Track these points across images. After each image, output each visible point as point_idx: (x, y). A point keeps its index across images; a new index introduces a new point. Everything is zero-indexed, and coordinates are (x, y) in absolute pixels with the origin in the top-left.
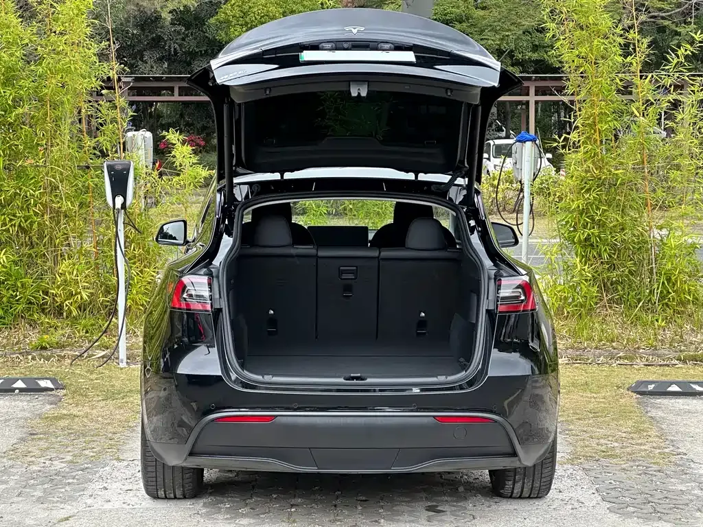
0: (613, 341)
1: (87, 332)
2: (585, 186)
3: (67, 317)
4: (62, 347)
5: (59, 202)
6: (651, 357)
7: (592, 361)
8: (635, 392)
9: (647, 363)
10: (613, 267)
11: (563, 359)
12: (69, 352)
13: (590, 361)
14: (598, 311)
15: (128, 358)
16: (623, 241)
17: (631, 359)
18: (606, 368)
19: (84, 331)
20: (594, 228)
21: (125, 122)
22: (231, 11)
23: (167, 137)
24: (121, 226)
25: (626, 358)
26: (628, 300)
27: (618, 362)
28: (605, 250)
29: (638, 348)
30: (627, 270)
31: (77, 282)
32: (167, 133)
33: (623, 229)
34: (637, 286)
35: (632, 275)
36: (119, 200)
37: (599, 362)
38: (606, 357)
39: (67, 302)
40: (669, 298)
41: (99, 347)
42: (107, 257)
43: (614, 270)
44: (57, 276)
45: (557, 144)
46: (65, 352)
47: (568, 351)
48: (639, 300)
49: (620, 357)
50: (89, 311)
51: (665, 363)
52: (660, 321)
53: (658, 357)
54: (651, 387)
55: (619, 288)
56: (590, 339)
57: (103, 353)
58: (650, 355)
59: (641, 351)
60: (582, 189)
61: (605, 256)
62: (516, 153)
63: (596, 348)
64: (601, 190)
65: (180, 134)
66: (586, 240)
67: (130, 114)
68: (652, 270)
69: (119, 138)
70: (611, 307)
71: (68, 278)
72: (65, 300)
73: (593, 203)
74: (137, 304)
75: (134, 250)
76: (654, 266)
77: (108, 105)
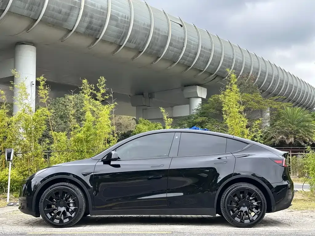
77: (112, 136)
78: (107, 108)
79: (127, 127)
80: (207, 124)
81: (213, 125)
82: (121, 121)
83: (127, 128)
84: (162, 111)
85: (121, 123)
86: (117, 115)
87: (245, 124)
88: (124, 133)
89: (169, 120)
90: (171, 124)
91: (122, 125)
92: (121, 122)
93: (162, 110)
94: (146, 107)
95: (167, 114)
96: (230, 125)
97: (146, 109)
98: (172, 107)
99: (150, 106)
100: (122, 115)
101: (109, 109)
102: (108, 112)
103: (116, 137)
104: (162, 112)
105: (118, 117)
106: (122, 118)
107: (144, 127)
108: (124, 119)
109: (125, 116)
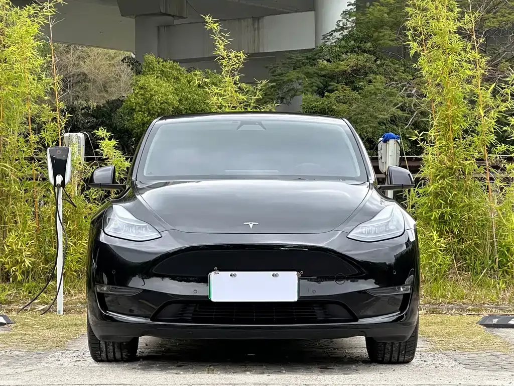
0: (463, 298)
1: (30, 293)
2: (439, 174)
3: (13, 282)
4: (10, 303)
5: (8, 186)
6: (494, 310)
7: (446, 312)
8: (482, 324)
9: (490, 314)
10: (462, 240)
11: (422, 311)
12: (15, 307)
13: (444, 313)
14: (450, 276)
15: (64, 311)
16: (469, 218)
17: (478, 311)
18: (457, 317)
19: (28, 292)
20: (447, 207)
21: (63, 122)
22: (135, 99)
23: (97, 134)
24: (60, 201)
25: (474, 311)
26: (474, 268)
27: (468, 313)
28: (456, 226)
29: (484, 303)
30: (473, 243)
31: (21, 251)
32: (96, 131)
33: (470, 209)
34: (481, 257)
35: (478, 247)
36: (59, 179)
37: (452, 313)
38: (457, 310)
39: (13, 268)
40: (509, 266)
41: (40, 303)
42: (47, 231)
43: (463, 242)
44: (5, 247)
45: (417, 138)
46: (12, 306)
47: (426, 305)
48: (484, 268)
49: (469, 310)
50: (32, 276)
51: (506, 313)
52: (501, 284)
53: (500, 310)
54: (495, 321)
55: (467, 257)
56: (444, 296)
57: (43, 307)
58: (493, 308)
59: (486, 305)
60: (437, 176)
61: (456, 231)
62: (381, 149)
63: (449, 303)
64: (452, 178)
65: (107, 132)
66: (440, 218)
67: (67, 116)
68: (494, 244)
69: (58, 135)
70: (460, 274)
71: (14, 249)
72: (12, 267)
73: (446, 187)
74: (71, 270)
75: (69, 225)
76: (495, 240)
77: (49, 108)
78: (29, 16)
79: (105, 87)
80: (371, 77)
81: (392, 80)
82: (85, 67)
83: (107, 91)
84: (209, 27)
85: (85, 74)
86: (72, 47)
87: (480, 72)
88: (97, 107)
89: (232, 55)
90: (241, 71)
91: (89, 81)
92: (86, 72)
93: (212, 24)
94: (170, 18)
95: (227, 38)
96: (431, 73)
97: (168, 26)
98: (257, 19)
99: (182, 17)
100: (88, 46)
101: (39, 20)
102: (35, 29)
103: (62, 111)
104: (211, 29)
105: (78, 53)
106: (89, 56)
107: (161, 86)
108: (95, 60)
109: (100, 50)
